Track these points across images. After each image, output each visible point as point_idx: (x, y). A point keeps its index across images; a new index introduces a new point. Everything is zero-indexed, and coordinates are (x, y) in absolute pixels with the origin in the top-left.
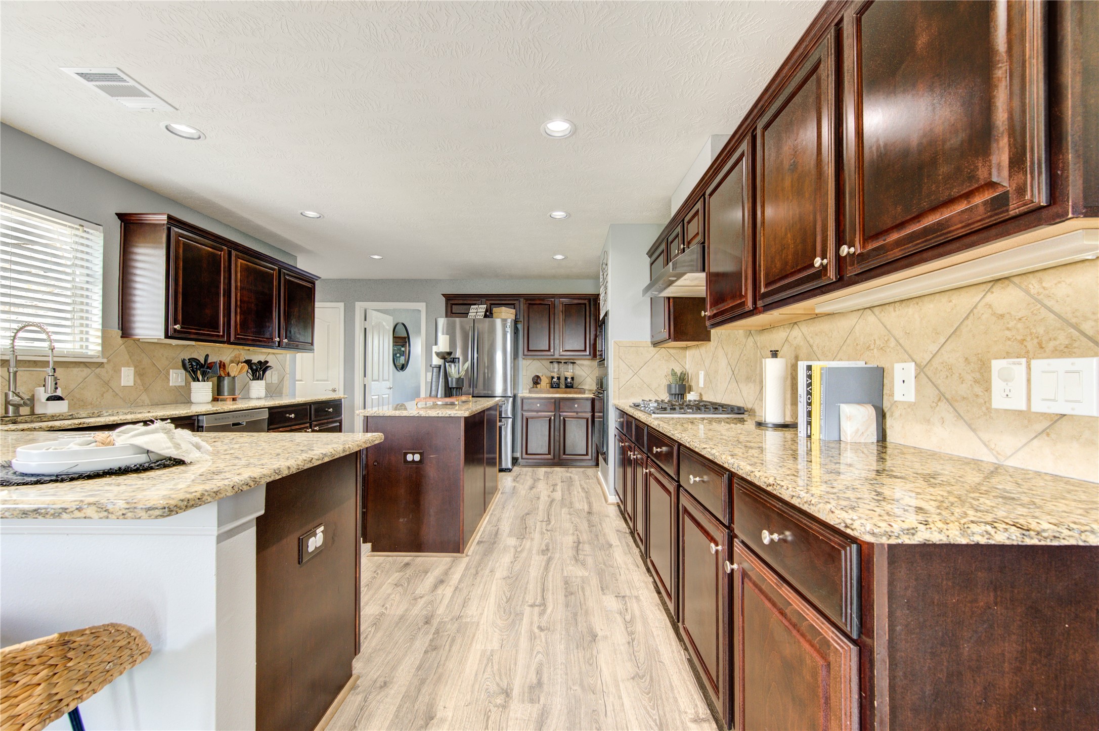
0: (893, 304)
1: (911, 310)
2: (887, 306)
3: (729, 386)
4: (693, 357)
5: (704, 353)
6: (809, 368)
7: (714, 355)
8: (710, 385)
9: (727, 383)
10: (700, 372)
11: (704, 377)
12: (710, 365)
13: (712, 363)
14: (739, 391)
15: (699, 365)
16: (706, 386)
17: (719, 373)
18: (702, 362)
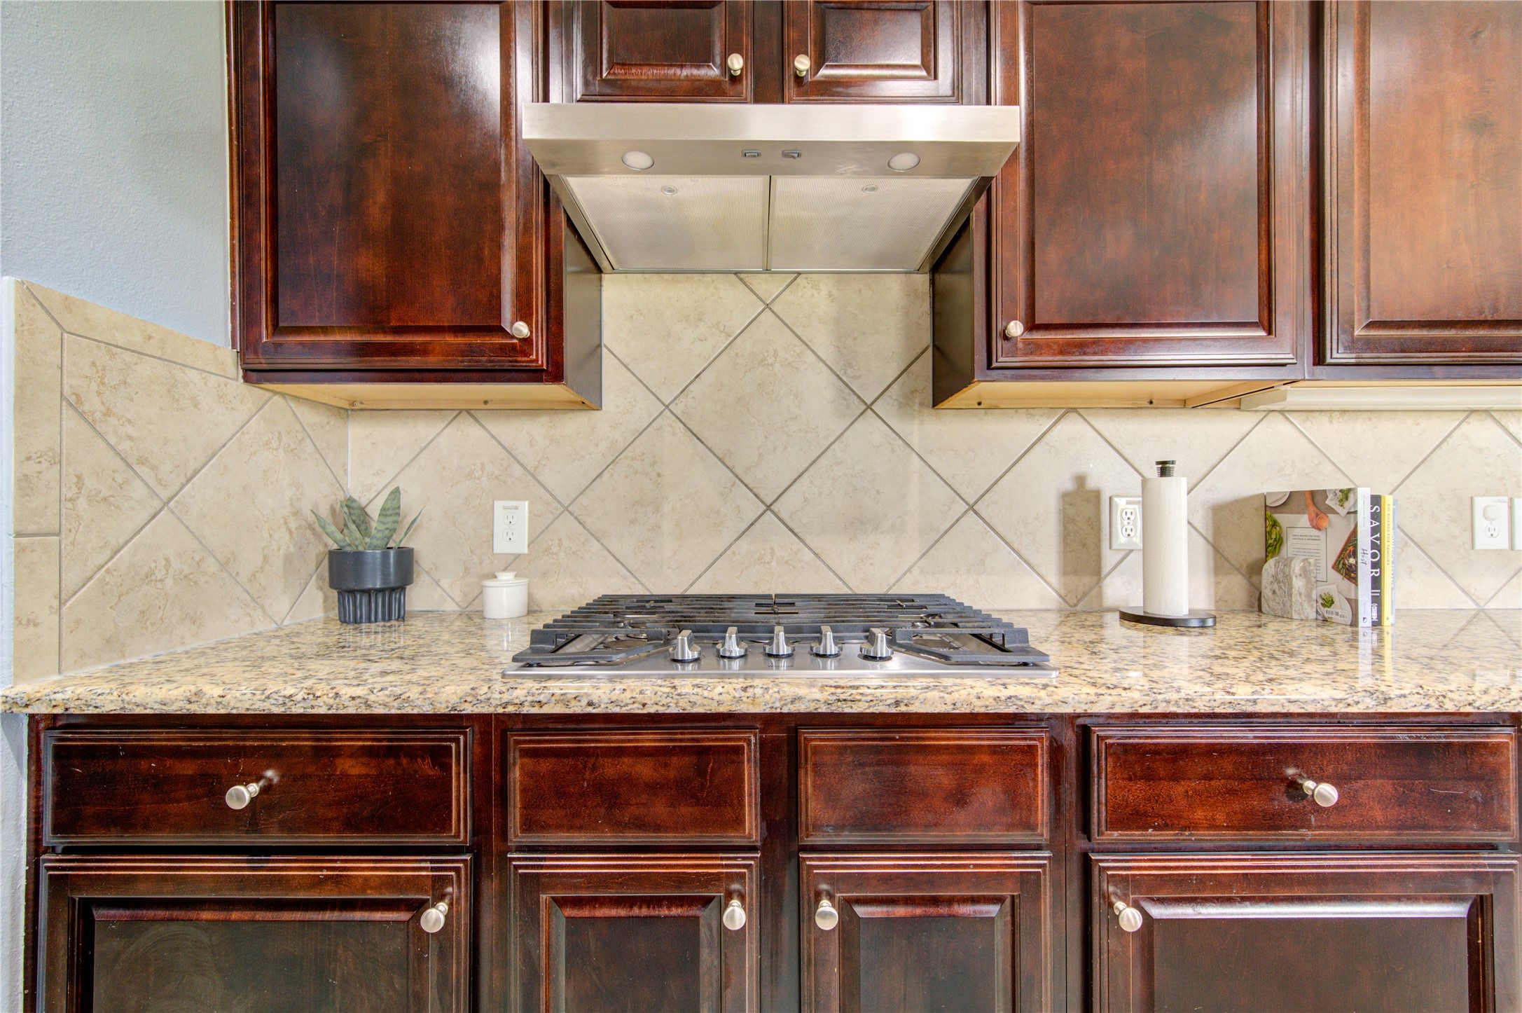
0: (1328, 414)
1: (1360, 426)
2: (1317, 414)
3: (743, 544)
4: (423, 450)
5: (532, 443)
6: (1376, 500)
7: (628, 453)
8: (595, 546)
9: (727, 538)
10: (499, 505)
11: (530, 520)
12: (585, 482)
13: (606, 474)
14: (808, 555)
15: (484, 479)
16: (555, 549)
17: (667, 508)
18: (517, 471)
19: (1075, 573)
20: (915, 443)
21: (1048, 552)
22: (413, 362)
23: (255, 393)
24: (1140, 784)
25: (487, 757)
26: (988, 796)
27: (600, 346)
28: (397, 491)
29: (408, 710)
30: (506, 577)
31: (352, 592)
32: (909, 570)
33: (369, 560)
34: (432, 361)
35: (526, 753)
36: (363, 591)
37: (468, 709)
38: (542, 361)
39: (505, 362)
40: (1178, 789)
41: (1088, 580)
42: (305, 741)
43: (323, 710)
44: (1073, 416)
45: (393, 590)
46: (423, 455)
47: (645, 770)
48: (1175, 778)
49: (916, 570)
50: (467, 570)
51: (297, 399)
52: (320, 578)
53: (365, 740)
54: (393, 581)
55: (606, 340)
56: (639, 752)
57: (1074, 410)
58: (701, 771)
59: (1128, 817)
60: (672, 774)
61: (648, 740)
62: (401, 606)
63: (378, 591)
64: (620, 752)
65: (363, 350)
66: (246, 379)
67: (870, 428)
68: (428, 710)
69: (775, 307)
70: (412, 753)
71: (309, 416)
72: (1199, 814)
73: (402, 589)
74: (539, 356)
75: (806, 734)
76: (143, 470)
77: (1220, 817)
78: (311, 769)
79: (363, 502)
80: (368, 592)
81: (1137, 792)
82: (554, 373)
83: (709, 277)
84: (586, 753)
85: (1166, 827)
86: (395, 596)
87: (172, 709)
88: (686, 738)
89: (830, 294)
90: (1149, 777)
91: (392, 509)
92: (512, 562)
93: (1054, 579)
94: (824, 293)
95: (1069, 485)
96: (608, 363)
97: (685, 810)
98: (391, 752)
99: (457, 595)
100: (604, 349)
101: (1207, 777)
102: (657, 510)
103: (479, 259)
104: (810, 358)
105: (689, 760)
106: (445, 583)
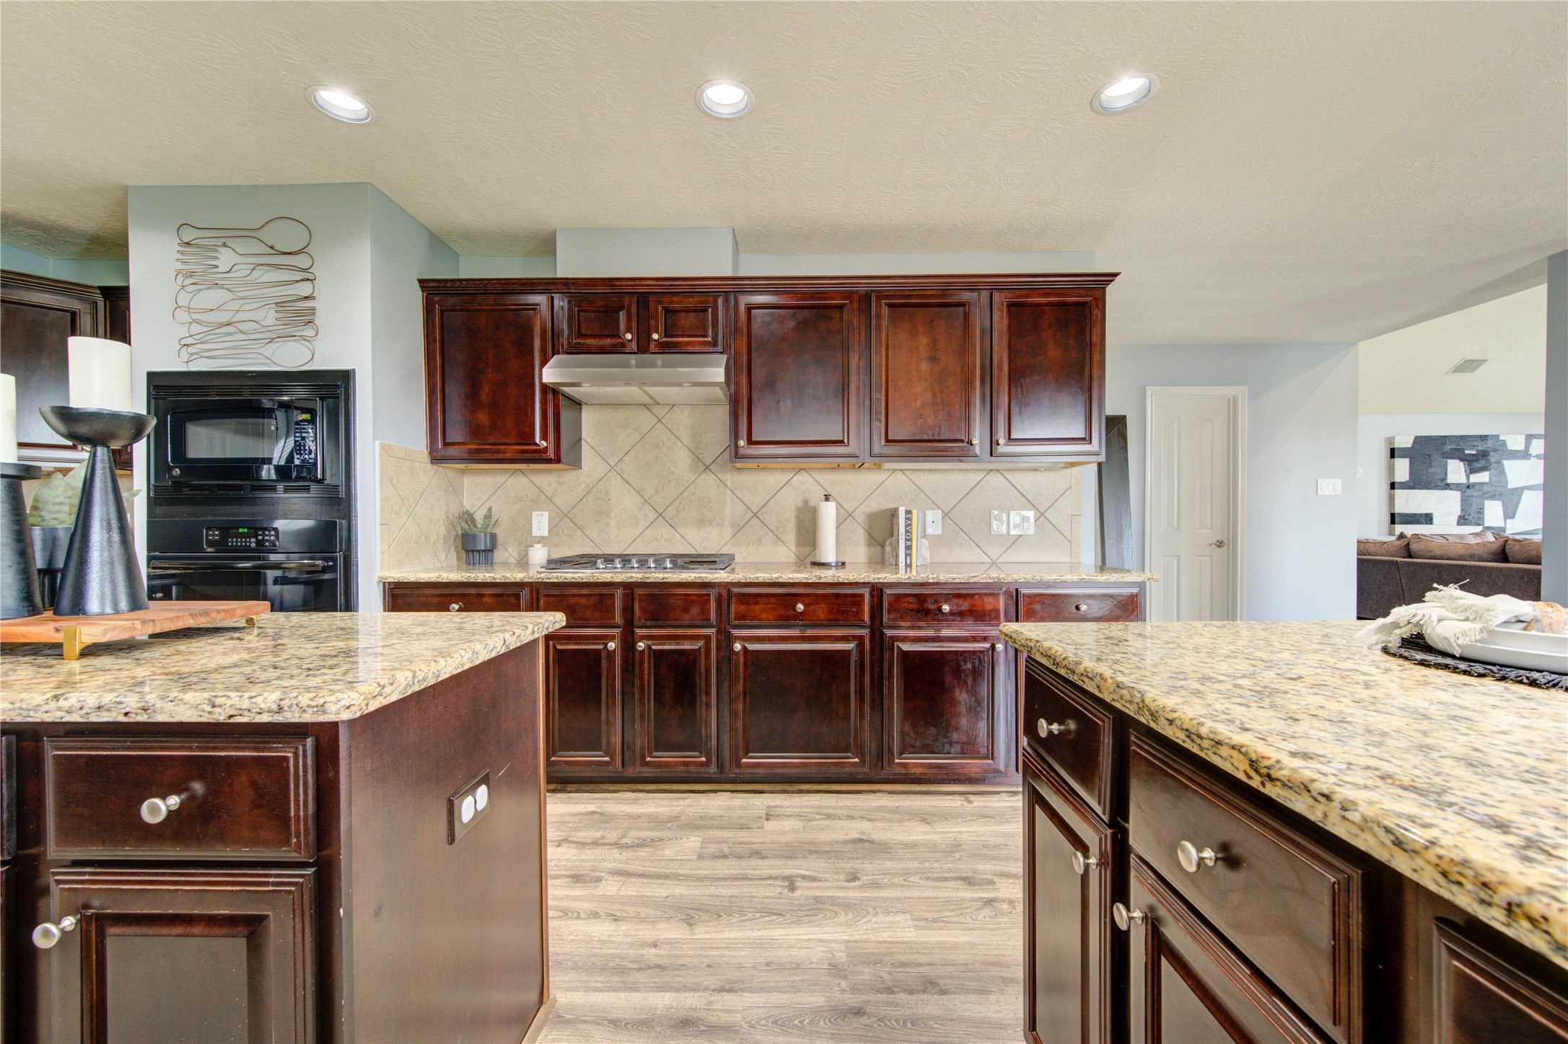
3: (648, 532)
4: (499, 488)
5: (550, 485)
6: (908, 512)
7: (595, 489)
8: (579, 533)
9: (641, 529)
10: (534, 514)
11: (549, 521)
12: (575, 503)
13: (584, 500)
14: (678, 537)
15: (528, 502)
16: (560, 534)
17: (612, 515)
18: (543, 497)
19: (804, 545)
20: (729, 484)
21: (791, 536)
22: (500, 456)
23: (435, 467)
24: (744, 606)
25: (532, 598)
26: (695, 610)
27: (581, 439)
28: (490, 508)
29: (507, 581)
30: (539, 546)
31: (472, 551)
32: (726, 544)
33: (478, 537)
34: (508, 456)
35: (545, 596)
36: (477, 551)
37: (526, 580)
38: (552, 456)
39: (537, 456)
40: (757, 608)
41: (809, 549)
42: (473, 591)
43: (480, 581)
44: (803, 472)
45: (489, 551)
46: (500, 490)
47: (583, 601)
48: (756, 603)
49: (729, 544)
50: (520, 544)
51: (448, 468)
52: (456, 547)
53: (493, 591)
54: (488, 547)
55: (584, 435)
56: (581, 595)
57: (804, 469)
58: (601, 601)
59: (741, 617)
60: (592, 603)
61: (585, 592)
62: (492, 559)
63: (484, 551)
64: (575, 595)
65: (478, 451)
66: (432, 463)
67: (708, 479)
68: (513, 581)
69: (663, 421)
70: (508, 595)
71: (451, 475)
72: (764, 616)
73: (491, 551)
74: (551, 454)
75: (636, 590)
76: (405, 502)
77: (770, 617)
78: (475, 601)
79: (472, 512)
80: (479, 551)
81: (743, 608)
82: (558, 460)
83: (632, 407)
84: (565, 596)
85: (753, 620)
86: (490, 554)
87: (432, 580)
88: (597, 591)
89: (689, 414)
90: (747, 604)
91: (488, 516)
92: (541, 540)
93: (793, 548)
94: (686, 414)
95: (800, 505)
96: (585, 447)
97: (597, 614)
98: (501, 595)
99: (515, 555)
100: (583, 441)
101: (766, 604)
102: (608, 516)
103: (526, 414)
104: (680, 444)
105: (597, 598)
106: (510, 550)
